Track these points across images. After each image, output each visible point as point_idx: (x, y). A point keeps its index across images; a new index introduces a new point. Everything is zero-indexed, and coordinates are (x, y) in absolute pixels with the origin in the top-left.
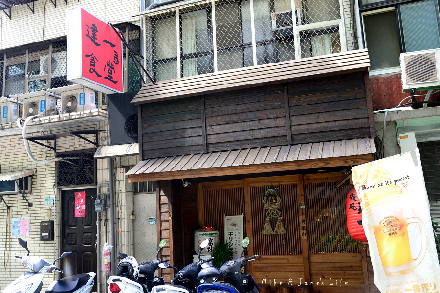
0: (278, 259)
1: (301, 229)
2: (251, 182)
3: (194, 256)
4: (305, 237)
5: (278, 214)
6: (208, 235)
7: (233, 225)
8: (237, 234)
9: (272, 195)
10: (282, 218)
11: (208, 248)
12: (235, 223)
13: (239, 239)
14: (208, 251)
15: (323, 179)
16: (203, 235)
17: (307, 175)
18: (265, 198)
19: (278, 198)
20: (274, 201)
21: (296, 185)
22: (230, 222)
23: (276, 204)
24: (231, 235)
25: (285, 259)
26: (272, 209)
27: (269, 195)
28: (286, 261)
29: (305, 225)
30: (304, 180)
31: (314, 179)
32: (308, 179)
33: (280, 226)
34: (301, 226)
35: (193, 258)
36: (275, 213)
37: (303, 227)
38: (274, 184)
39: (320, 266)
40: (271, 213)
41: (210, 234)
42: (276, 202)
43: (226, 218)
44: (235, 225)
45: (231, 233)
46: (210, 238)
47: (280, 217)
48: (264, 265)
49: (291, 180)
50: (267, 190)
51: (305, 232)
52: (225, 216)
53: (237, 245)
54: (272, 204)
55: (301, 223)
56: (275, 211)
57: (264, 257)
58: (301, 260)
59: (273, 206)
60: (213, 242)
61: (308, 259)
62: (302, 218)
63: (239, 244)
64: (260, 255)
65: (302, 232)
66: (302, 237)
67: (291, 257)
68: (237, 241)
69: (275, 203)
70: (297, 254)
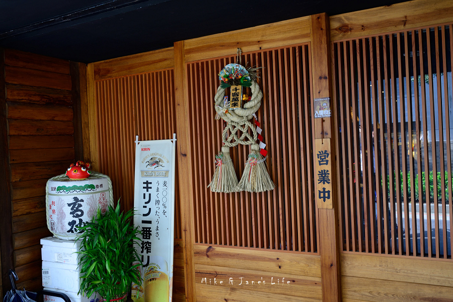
0: (254, 258)
1: (317, 177)
2: (190, 51)
3: (43, 242)
4: (329, 202)
5: (252, 135)
6: (69, 189)
7: (153, 164)
8: (161, 187)
9: (237, 82)
10: (263, 146)
11: (70, 224)
12: (158, 158)
13: (164, 200)
14: (71, 231)
15: (390, 23)
16: (59, 189)
17: (342, 16)
18: (220, 91)
19: (255, 88)
20: (242, 97)
21: (306, 47)
22: (148, 155)
23: (247, 105)
24: (147, 188)
25: (271, 260)
26: (235, 119)
27: (232, 81)
28: (273, 266)
29: (328, 168)
30: (332, 33)
31: (363, 27)
32: (345, 29)
33: (255, 169)
34: (318, 168)
35: (41, 246)
36: (244, 131)
37: (323, 174)
38: (246, 50)
39: (372, 288)
40: (233, 132)
41: (75, 188)
42: (249, 100)
43: (139, 145)
44: (157, 162)
45: (147, 183)
46: (76, 199)
47: (258, 142)
48: (219, 269)
49: (292, 34)
50: (223, 67)
51: (328, 187)
52: (137, 142)
53: (161, 214)
54: (235, 105)
55: (316, 160)
56: (243, 126)
57: (219, 249)
58: (316, 269)
59: (238, 110)
60: (85, 207)
61: (334, 269)
62: (321, 145)
63: (164, 212)
64: (211, 242)
65: (319, 187)
66: (319, 202)
67: (286, 257)
68: (161, 203)
69: (244, 102)
70: (303, 250)
